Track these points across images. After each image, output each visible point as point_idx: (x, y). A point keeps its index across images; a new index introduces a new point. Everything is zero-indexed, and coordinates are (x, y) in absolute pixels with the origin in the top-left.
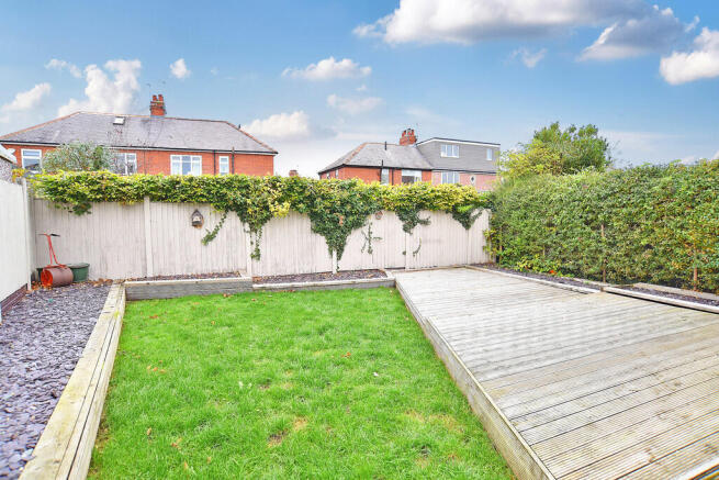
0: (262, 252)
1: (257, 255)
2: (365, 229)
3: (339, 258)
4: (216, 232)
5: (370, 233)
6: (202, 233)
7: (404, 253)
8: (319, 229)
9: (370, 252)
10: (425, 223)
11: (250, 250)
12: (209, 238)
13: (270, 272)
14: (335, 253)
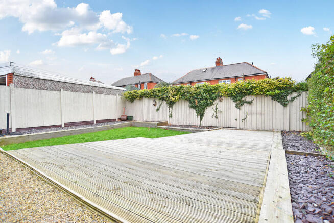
0: (173, 115)
1: (171, 116)
2: (214, 107)
3: (201, 120)
4: (160, 107)
5: (216, 108)
6: (156, 108)
7: (236, 120)
8: (193, 106)
9: (216, 118)
10: (249, 103)
11: (168, 114)
12: (158, 109)
13: (175, 123)
14: (199, 117)
